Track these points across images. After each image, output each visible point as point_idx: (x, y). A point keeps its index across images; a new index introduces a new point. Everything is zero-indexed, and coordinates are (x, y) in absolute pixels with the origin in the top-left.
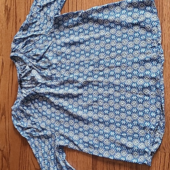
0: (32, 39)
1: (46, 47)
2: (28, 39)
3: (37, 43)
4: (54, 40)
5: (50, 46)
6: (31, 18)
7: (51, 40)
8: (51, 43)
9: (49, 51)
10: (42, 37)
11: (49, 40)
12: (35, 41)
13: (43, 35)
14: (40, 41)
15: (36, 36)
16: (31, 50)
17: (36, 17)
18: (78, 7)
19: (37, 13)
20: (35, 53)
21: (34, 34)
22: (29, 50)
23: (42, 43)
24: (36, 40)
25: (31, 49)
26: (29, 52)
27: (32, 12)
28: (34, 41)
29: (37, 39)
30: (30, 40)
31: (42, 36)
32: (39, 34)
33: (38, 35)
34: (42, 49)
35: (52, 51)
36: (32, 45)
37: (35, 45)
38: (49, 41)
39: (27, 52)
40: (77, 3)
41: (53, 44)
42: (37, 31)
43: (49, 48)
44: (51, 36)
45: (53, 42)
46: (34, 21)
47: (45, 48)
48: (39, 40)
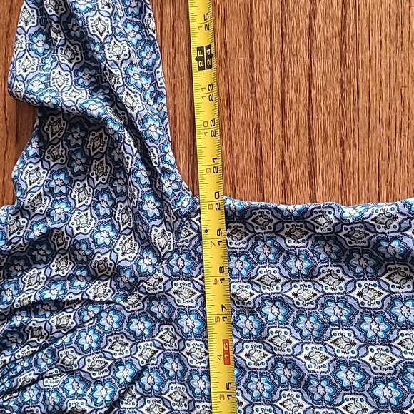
0: (36, 322)
1: (125, 374)
2: (17, 322)
3: (68, 345)
4: (167, 337)
5: (145, 368)
6: (21, 220)
7: (151, 337)
8: (148, 354)
9: (142, 396)
10: (98, 317)
11: (138, 333)
12: (56, 335)
13: (101, 302)
14: (88, 339)
15: (59, 305)
16: (33, 382)
17: (48, 215)
18: (319, 181)
19: (51, 190)
20: (60, 404)
21: (47, 295)
22: (20, 381)
23: (99, 350)
24: (58, 327)
25: (30, 376)
26: (23, 389)
27: (26, 192)
28: (50, 333)
29: (63, 322)
30: (22, 326)
31: (96, 310)
32: (74, 297)
33: (69, 302)
34: (98, 382)
35: (159, 394)
36: (35, 352)
37: (53, 356)
38: (136, 339)
39: (10, 391)
40: (311, 161)
41: (164, 361)
42: (61, 280)
43: (143, 380)
44: (147, 315)
45: (161, 347)
46: (37, 233)
47: (119, 375)
48: (77, 326)
